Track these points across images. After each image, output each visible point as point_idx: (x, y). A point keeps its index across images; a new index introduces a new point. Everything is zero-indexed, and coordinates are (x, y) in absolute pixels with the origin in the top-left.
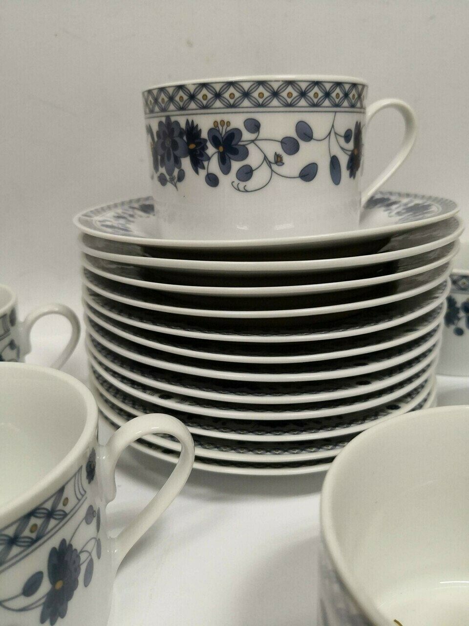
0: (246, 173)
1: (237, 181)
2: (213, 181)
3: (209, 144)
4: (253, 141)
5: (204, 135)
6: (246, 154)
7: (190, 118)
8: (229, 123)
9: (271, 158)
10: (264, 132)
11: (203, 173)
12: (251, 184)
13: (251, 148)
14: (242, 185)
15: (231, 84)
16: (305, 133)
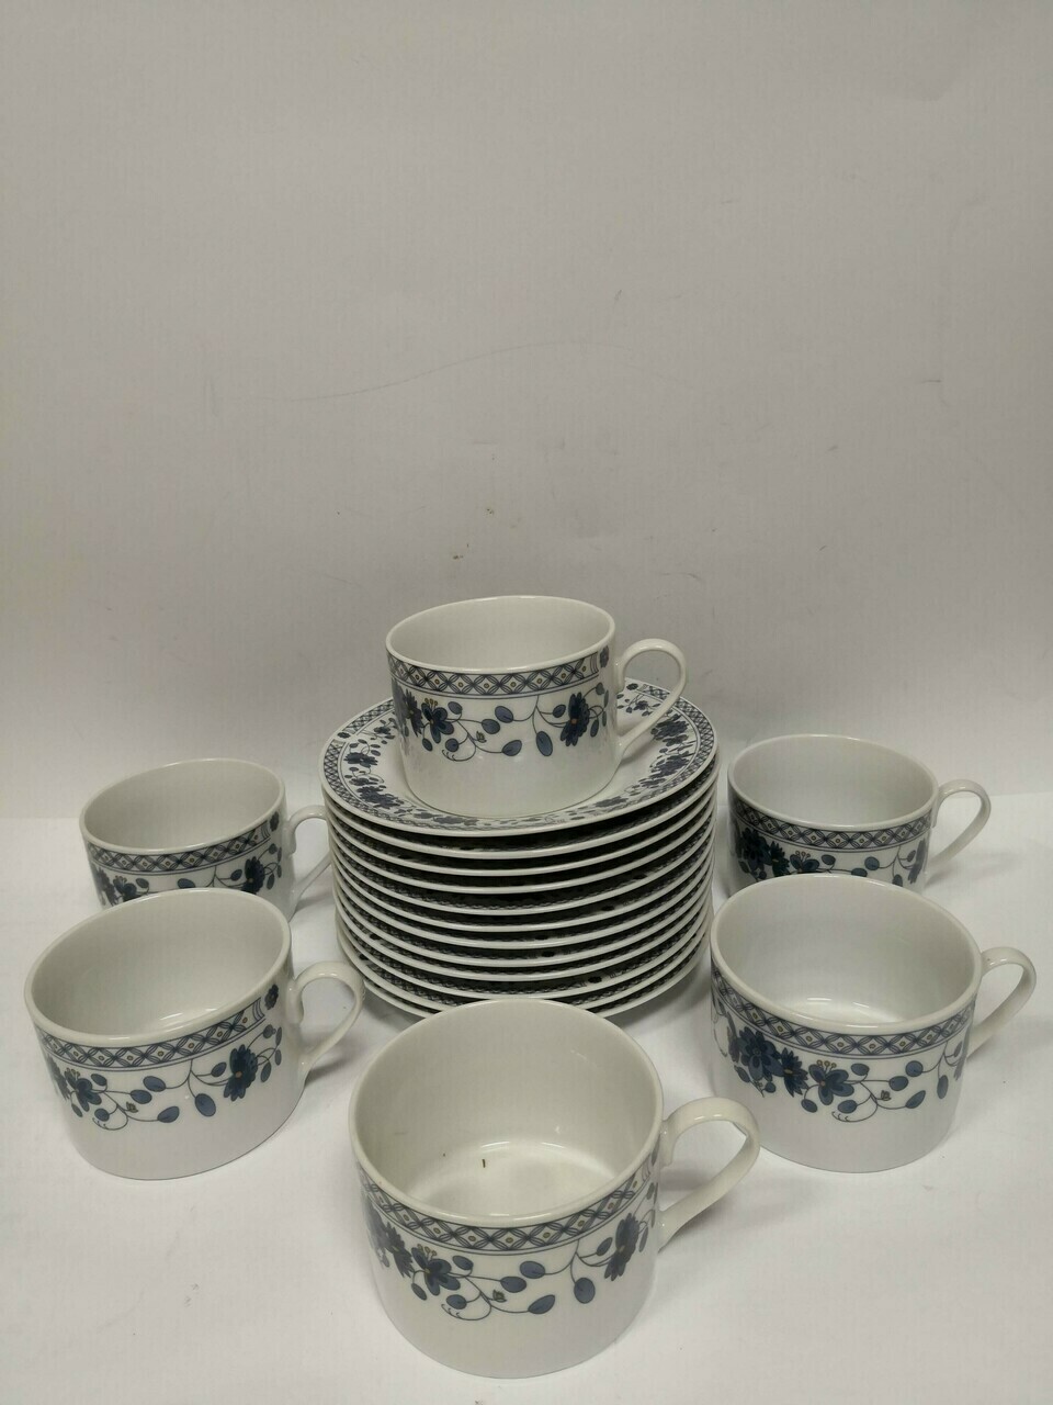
0: (453, 746)
1: (446, 751)
2: (428, 745)
3: (423, 715)
4: (457, 720)
5: (419, 707)
6: (451, 731)
7: (410, 690)
8: (436, 703)
9: (474, 735)
10: (466, 714)
11: (421, 737)
12: (458, 755)
13: (455, 725)
14: (451, 754)
15: (436, 672)
16: (506, 716)
